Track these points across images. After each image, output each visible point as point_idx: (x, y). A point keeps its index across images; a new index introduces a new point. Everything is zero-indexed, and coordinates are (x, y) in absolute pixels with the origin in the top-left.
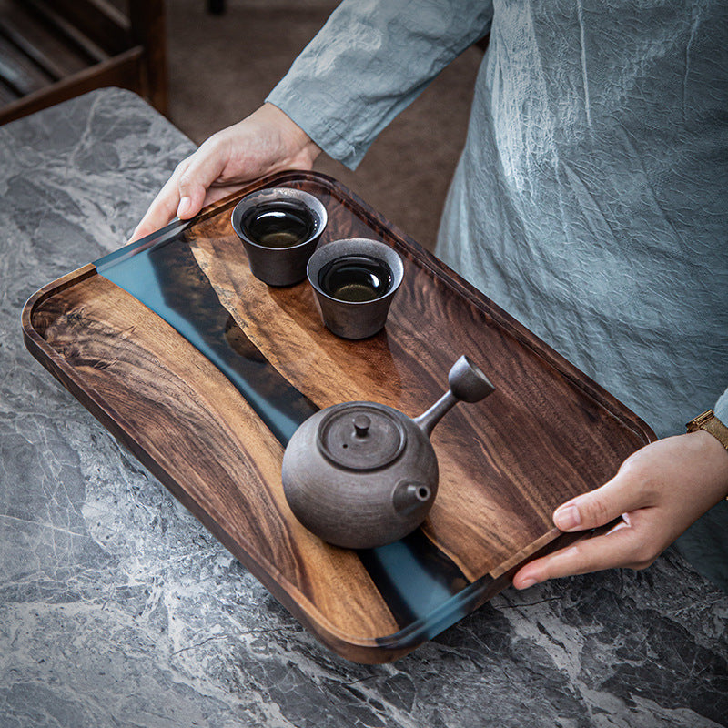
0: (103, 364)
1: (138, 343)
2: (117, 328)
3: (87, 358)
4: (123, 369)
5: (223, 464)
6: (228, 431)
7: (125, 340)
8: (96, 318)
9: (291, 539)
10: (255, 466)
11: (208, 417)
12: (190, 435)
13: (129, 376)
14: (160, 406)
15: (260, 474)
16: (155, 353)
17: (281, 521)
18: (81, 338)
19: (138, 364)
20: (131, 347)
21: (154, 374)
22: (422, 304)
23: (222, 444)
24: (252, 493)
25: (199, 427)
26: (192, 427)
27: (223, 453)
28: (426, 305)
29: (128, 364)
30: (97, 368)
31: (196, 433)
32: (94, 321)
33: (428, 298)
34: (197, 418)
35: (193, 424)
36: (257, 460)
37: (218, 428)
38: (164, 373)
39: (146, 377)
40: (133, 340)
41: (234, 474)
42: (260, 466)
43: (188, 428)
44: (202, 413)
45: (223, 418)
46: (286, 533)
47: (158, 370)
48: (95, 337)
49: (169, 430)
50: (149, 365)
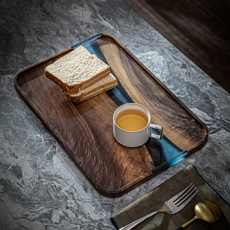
0: (180, 117)
1: (169, 124)
2: (177, 130)
3: (185, 119)
4: (173, 115)
5: (141, 84)
6: (140, 94)
7: (173, 125)
8: (184, 134)
9: (123, 63)
10: (132, 83)
11: (146, 98)
12: (151, 93)
13: (171, 113)
14: (161, 102)
15: (131, 81)
16: (164, 120)
17: (125, 68)
18: (188, 127)
19: (168, 117)
20: (171, 123)
21: (163, 113)
22: (74, 135)
23: (142, 90)
24: (133, 76)
25: (149, 95)
26: (151, 96)
27: (141, 87)
28: (73, 134)
29: (172, 117)
30: (182, 116)
31: (150, 93)
32: (184, 133)
33: (71, 137)
34: (149, 98)
35: (150, 96)
36: (132, 85)
37: (143, 95)
38: (160, 113)
39: (166, 112)
40: (171, 125)
41: (138, 81)
42: (131, 83)
43: (152, 95)
44: (148, 100)
45: (142, 98)
46: (124, 65)
47: (162, 115)
48: (184, 127)
49: (158, 95)
50: (165, 117)
